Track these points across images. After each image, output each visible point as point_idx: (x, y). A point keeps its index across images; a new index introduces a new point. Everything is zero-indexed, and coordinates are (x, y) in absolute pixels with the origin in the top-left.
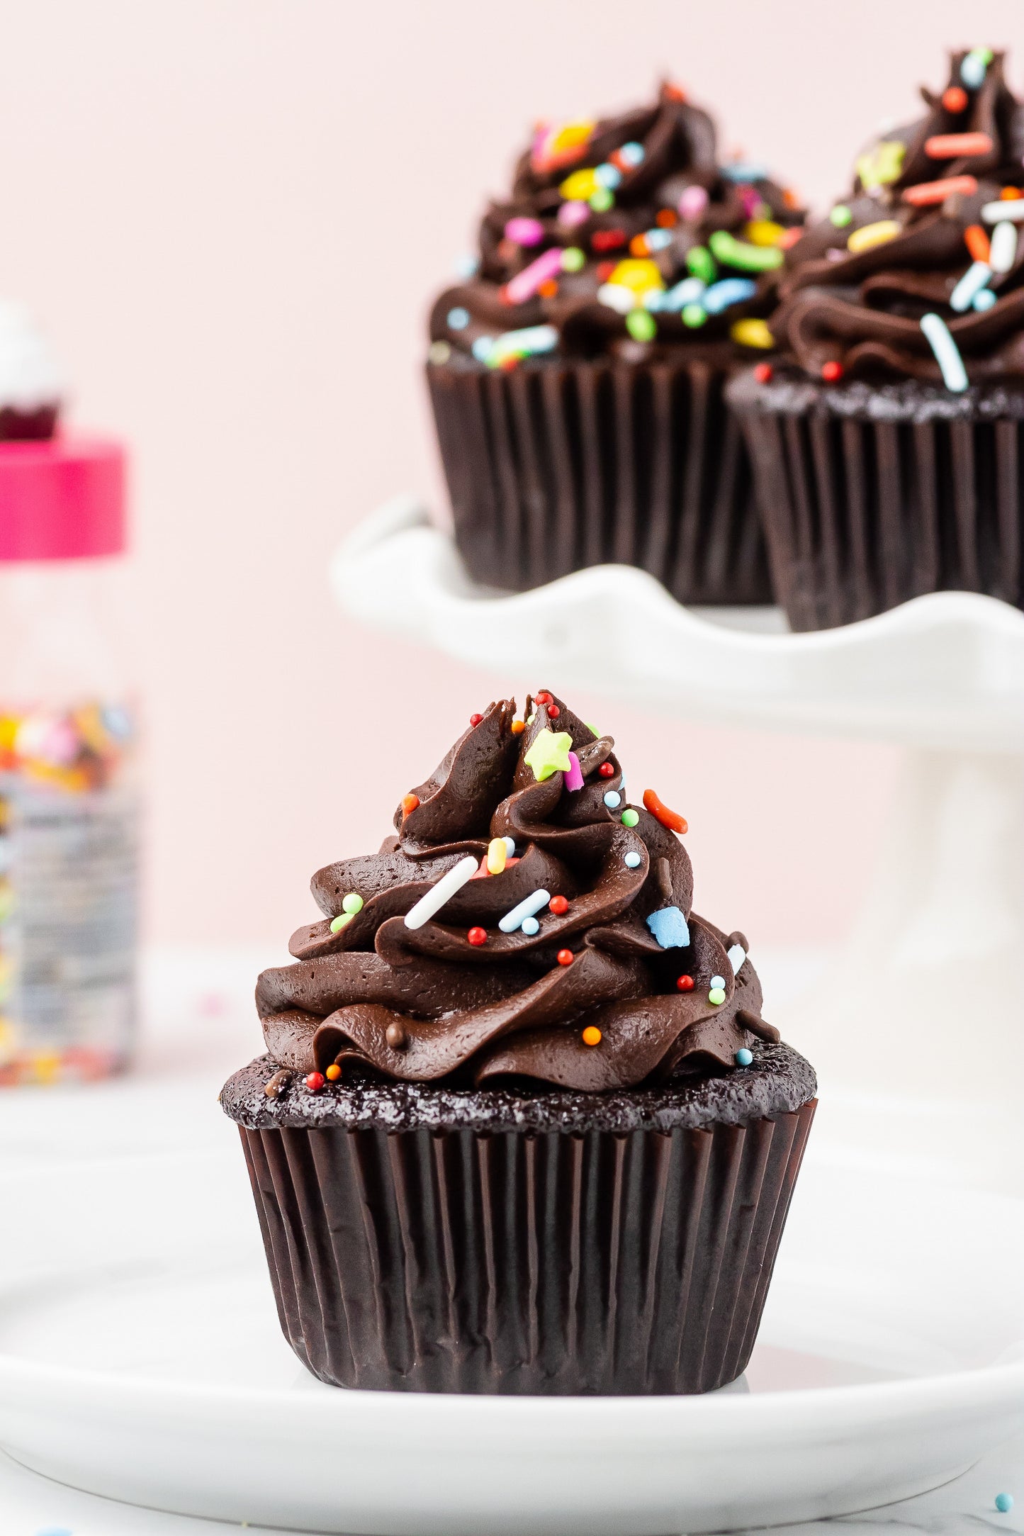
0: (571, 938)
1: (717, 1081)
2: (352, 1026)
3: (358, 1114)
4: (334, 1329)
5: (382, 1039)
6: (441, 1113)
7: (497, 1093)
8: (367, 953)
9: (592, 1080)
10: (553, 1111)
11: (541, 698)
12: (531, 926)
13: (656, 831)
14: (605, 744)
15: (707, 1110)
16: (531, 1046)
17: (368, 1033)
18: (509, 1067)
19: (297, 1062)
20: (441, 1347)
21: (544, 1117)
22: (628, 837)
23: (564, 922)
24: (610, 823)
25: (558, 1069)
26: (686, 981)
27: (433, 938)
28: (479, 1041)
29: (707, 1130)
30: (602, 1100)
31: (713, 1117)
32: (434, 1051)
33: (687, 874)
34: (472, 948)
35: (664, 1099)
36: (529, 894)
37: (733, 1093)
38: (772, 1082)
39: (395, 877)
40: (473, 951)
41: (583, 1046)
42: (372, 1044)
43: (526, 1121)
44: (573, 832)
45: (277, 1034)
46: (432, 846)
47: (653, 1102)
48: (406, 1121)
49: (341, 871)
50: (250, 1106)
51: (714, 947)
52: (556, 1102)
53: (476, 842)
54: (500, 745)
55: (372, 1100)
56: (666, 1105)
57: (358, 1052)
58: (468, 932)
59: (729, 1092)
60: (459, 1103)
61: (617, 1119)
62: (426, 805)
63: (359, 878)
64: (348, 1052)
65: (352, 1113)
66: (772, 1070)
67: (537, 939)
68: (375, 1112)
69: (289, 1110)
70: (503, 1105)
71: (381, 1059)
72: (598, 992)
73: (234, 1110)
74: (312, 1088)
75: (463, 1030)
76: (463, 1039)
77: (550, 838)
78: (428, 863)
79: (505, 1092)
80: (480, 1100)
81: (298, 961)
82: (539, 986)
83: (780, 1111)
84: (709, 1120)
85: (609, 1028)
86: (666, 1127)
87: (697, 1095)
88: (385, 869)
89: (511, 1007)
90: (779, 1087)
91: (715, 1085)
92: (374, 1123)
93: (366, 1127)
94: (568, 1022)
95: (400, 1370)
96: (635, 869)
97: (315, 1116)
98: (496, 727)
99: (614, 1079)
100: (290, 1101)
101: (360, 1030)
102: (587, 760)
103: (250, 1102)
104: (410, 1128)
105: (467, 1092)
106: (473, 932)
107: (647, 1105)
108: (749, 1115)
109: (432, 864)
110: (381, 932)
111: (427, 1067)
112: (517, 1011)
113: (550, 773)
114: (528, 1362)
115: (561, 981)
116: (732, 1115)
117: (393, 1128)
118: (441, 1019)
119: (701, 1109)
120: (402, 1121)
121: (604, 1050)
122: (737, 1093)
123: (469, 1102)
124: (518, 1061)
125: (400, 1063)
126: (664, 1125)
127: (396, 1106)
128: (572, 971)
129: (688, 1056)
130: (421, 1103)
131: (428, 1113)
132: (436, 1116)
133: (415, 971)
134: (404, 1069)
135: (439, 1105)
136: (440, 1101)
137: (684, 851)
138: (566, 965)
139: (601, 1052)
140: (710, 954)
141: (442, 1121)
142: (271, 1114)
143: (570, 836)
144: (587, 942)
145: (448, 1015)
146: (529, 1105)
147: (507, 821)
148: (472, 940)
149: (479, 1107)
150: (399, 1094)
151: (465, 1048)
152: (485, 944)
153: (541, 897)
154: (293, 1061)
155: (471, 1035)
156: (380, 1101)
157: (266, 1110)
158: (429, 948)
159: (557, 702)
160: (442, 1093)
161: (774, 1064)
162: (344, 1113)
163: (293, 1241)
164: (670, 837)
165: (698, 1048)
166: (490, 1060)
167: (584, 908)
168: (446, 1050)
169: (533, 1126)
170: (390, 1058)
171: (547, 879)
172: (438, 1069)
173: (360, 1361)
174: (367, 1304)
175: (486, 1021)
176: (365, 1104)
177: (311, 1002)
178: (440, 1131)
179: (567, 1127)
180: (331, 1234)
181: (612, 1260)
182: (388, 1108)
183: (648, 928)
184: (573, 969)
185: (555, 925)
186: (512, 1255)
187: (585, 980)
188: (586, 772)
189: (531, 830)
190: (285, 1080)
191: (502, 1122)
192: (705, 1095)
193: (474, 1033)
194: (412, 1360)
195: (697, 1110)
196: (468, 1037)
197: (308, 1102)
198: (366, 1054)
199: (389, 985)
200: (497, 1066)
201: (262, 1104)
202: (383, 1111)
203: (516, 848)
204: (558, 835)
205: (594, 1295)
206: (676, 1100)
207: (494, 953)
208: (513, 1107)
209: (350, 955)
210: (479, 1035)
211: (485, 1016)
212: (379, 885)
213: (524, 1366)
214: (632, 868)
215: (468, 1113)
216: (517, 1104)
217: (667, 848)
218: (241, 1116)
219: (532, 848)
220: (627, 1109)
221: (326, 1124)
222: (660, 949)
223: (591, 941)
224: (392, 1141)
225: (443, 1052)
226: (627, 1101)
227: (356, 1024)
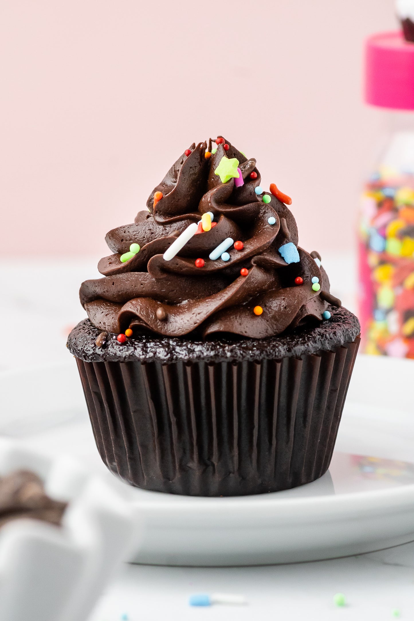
0: (245, 262)
1: (319, 330)
2: (139, 310)
3: (146, 355)
4: (133, 459)
5: (155, 316)
6: (189, 354)
7: (216, 343)
8: (143, 273)
9: (260, 333)
10: (244, 350)
11: (219, 140)
12: (226, 257)
13: (277, 204)
14: (253, 163)
15: (316, 345)
16: (230, 317)
17: (147, 313)
18: (220, 328)
19: (106, 327)
20: (189, 467)
21: (241, 354)
22: (268, 209)
23: (242, 254)
24: (258, 202)
25: (244, 328)
26: (299, 280)
27: (177, 264)
28: (205, 316)
29: (317, 355)
30: (266, 343)
31: (320, 348)
32: (181, 321)
33: (294, 225)
34: (198, 269)
35: (296, 341)
36: (223, 240)
37: (327, 335)
38: (343, 328)
39: (152, 233)
40: (198, 270)
41: (254, 316)
42: (150, 319)
43: (231, 356)
44: (241, 208)
45: (94, 312)
46: (170, 217)
47: (291, 343)
48: (171, 359)
49: (124, 231)
50: (87, 351)
51: (310, 262)
52: (245, 346)
53: (193, 215)
54: (200, 165)
55: (151, 347)
56: (297, 344)
57: (142, 323)
58: (195, 260)
59: (326, 335)
60: (198, 348)
61: (276, 353)
62: (167, 197)
63: (134, 234)
64: (136, 323)
65: (143, 355)
66: (340, 321)
67: (229, 263)
68: (155, 353)
69: (109, 353)
70: (220, 348)
71: (155, 326)
72: (258, 288)
73: (79, 353)
74: (120, 342)
75: (195, 310)
76: (196, 315)
77: (230, 212)
78: (168, 225)
79: (219, 342)
80: (208, 346)
81: (104, 276)
82: (233, 287)
83: (348, 342)
84: (318, 349)
85: (266, 306)
86: (299, 355)
87: (311, 337)
88: (147, 229)
89: (220, 298)
90: (347, 330)
91: (318, 332)
92: (155, 360)
93: (150, 361)
94: (245, 304)
95: (169, 479)
96: (273, 225)
97: (124, 356)
98: (198, 155)
99: (270, 332)
100: (109, 349)
101: (143, 312)
102: (244, 171)
103: (87, 348)
104: (174, 362)
105: (200, 342)
106: (198, 261)
107: (288, 344)
108: (335, 346)
109: (171, 226)
110: (150, 262)
111: (178, 329)
112: (223, 301)
113: (229, 179)
114: (233, 473)
115: (243, 284)
116: (328, 347)
117: (165, 361)
118: (181, 304)
119: (314, 345)
120: (169, 358)
121: (265, 317)
122: (329, 335)
123: (202, 347)
124: (225, 325)
125: (164, 328)
126: (297, 354)
127: (165, 351)
128: (248, 279)
129: (304, 317)
130: (178, 349)
131: (182, 353)
132: (186, 355)
133: (167, 280)
134: (167, 330)
135: (187, 350)
136: (187, 347)
137: (291, 213)
138: (245, 276)
139: (263, 318)
140: (309, 265)
141: (190, 358)
142: (99, 355)
143: (239, 210)
144: (252, 263)
145: (185, 302)
146: (233, 348)
147: (210, 204)
148: (197, 265)
149: (208, 350)
150: (165, 344)
151: (198, 320)
152: (204, 266)
153: (229, 242)
154: (105, 326)
155: (201, 313)
156: (157, 348)
157: (96, 353)
158: (175, 269)
159: (227, 142)
160: (188, 343)
161: (341, 318)
162: (139, 354)
163: (110, 416)
164: (284, 207)
165: (309, 313)
166: (210, 325)
167: (250, 247)
168: (188, 321)
169: (235, 358)
170: (159, 325)
171: (231, 232)
172: (184, 330)
173: (148, 475)
174: (151, 447)
175: (207, 306)
176: (149, 349)
177: (112, 297)
178: (189, 363)
179: (252, 358)
180: (132, 413)
181: (274, 421)
182: (161, 351)
183: (279, 254)
184: (248, 277)
185: (237, 256)
186: (225, 422)
187: (253, 282)
188: (244, 177)
189: (221, 208)
190: (105, 338)
191: (220, 357)
192: (314, 338)
193: (202, 312)
194: (175, 474)
195: (312, 345)
196: (199, 314)
197: (119, 349)
198: (146, 323)
199: (155, 288)
200: (214, 328)
201: (94, 350)
202: (159, 353)
203: (214, 217)
204: (234, 209)
205: (265, 438)
206: (301, 341)
207: (208, 271)
208: (225, 349)
209: (134, 274)
210: (205, 313)
211: (207, 303)
212: (144, 237)
213: (231, 475)
214: (272, 225)
215: (203, 353)
216: (227, 348)
217: (283, 212)
218: (82, 356)
219: (222, 217)
220: (280, 347)
221: (129, 360)
222: (287, 265)
223: (254, 263)
224: (165, 368)
225: (186, 322)
226: (279, 343)
227: (141, 309)
